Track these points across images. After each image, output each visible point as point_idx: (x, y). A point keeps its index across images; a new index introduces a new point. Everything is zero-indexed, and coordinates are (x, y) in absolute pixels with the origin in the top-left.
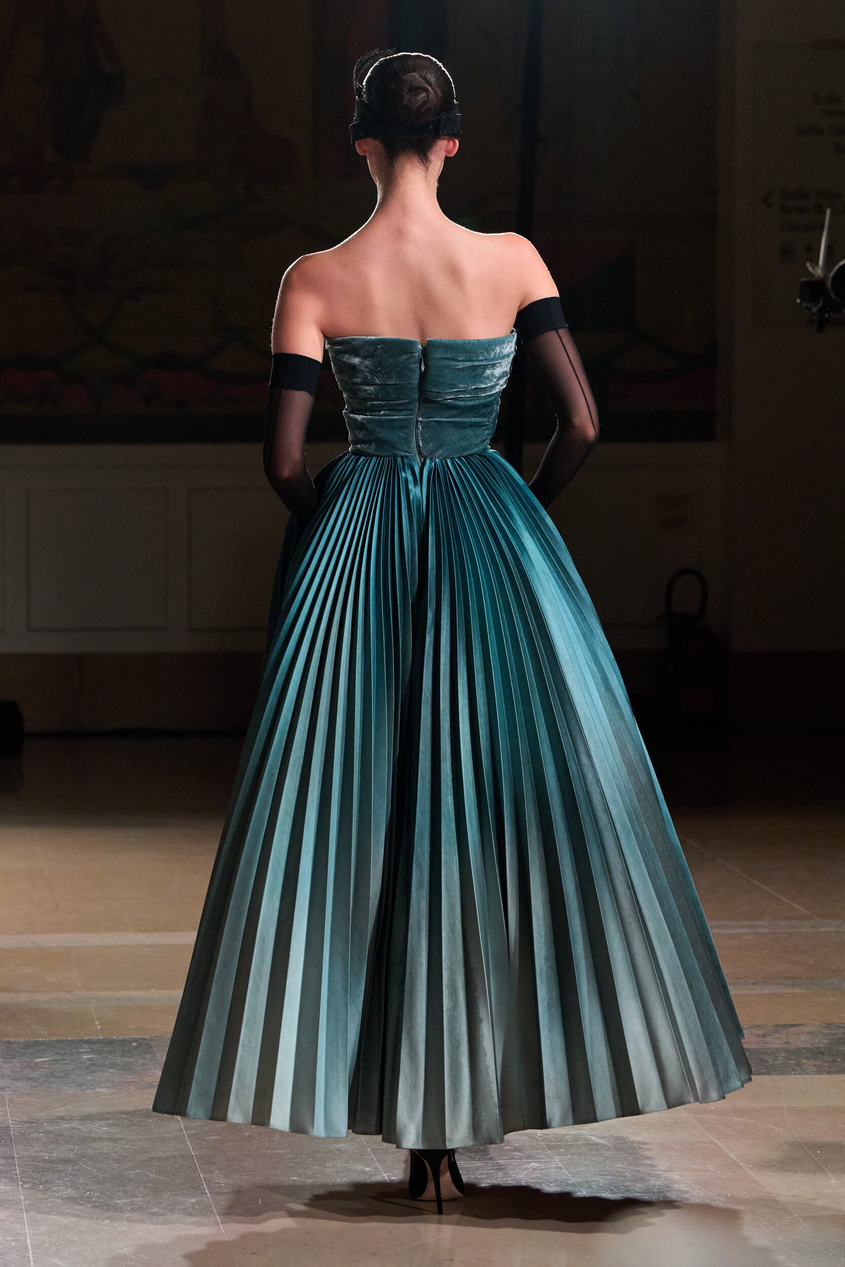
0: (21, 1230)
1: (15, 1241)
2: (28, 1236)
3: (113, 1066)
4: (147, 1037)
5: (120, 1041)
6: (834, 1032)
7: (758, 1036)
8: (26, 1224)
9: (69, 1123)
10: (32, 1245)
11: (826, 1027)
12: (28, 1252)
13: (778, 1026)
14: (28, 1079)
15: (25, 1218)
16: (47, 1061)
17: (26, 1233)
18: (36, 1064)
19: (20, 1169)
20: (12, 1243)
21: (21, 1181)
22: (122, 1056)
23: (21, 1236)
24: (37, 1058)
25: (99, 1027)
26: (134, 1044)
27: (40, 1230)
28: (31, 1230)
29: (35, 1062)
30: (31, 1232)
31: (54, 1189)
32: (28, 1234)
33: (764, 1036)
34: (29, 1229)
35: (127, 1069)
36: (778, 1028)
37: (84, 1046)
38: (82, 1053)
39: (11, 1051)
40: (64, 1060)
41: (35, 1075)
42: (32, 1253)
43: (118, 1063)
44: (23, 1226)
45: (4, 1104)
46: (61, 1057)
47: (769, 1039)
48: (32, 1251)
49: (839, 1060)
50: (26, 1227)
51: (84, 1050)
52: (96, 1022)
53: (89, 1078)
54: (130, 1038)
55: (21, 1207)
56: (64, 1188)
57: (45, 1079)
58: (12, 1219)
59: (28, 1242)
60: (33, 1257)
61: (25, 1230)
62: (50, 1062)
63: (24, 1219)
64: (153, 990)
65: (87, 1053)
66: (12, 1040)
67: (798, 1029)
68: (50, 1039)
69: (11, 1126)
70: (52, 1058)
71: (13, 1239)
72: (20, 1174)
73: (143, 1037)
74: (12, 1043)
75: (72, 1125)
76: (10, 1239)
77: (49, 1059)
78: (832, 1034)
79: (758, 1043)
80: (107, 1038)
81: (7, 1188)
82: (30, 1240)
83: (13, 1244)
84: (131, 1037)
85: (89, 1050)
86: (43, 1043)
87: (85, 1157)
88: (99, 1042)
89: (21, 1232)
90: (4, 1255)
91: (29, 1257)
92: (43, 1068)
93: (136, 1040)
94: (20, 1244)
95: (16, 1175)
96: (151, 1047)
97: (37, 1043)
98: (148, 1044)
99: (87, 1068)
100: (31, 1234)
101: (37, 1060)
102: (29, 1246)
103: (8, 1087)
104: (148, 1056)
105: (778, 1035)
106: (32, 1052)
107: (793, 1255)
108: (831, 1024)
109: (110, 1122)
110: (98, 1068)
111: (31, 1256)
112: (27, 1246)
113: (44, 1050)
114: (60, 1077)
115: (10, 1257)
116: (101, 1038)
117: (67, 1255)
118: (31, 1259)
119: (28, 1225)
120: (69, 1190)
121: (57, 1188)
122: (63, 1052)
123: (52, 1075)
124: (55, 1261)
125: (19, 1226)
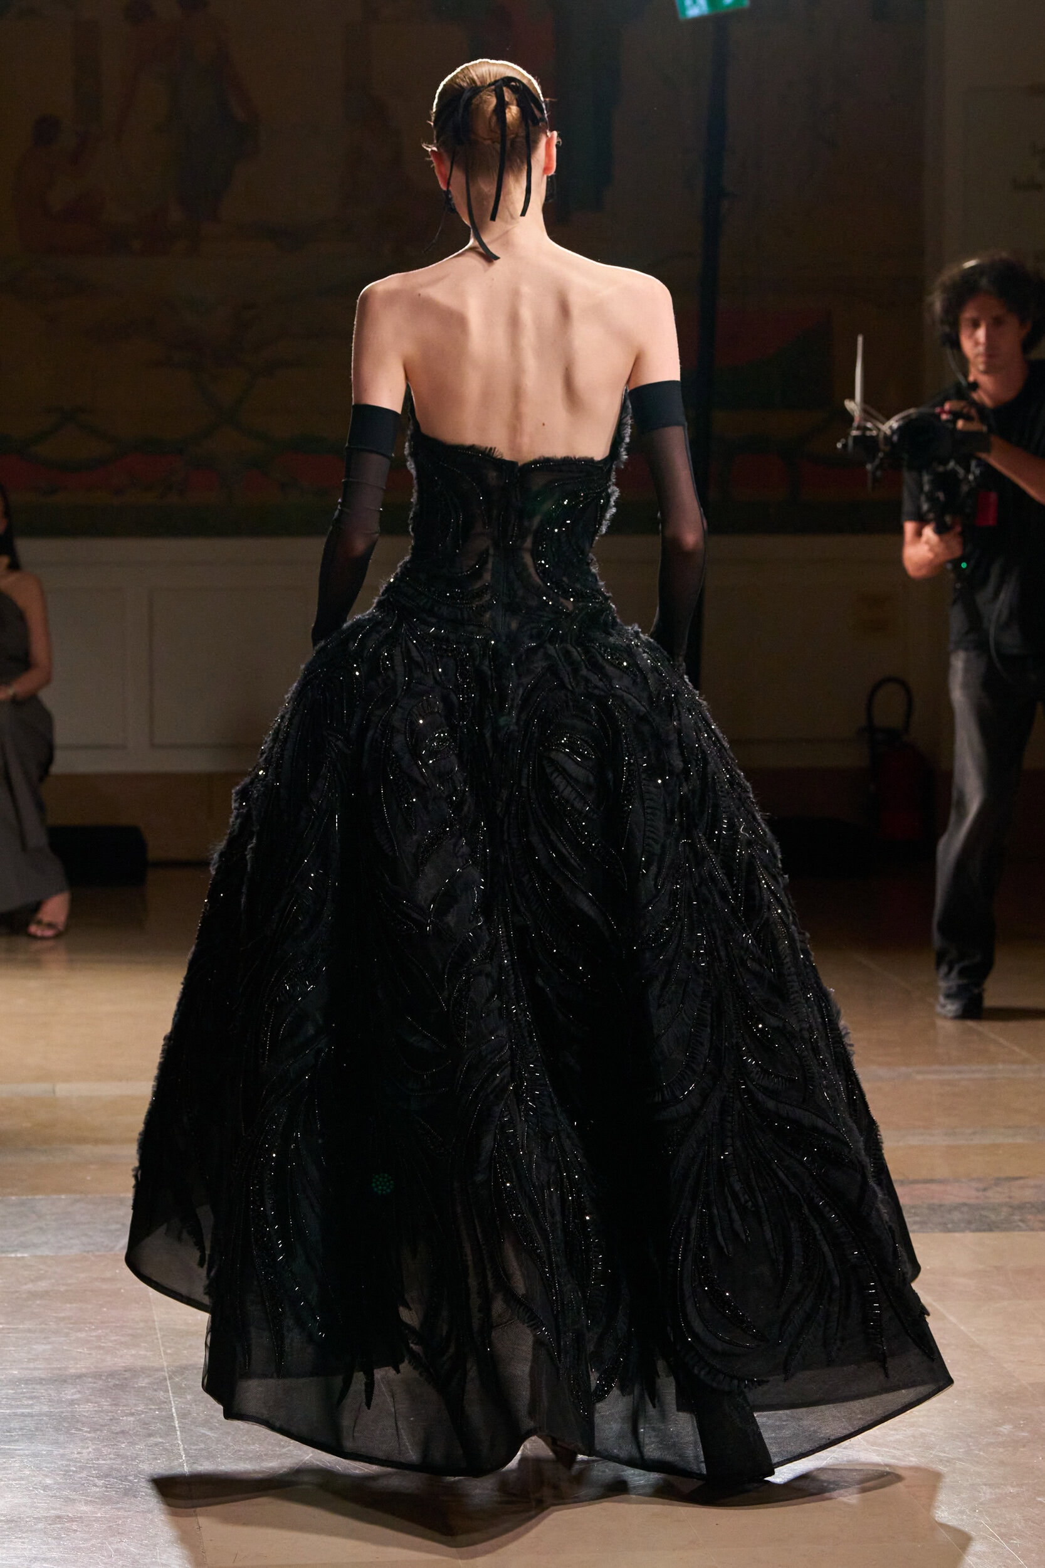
0: (164, 1398)
2: (173, 1405)
7: (977, 1190)
8: (170, 1392)
10: (177, 1415)
12: (173, 1421)
13: (998, 1179)
15: (169, 1385)
17: (170, 1401)
19: (162, 1333)
20: (155, 1411)
21: (163, 1345)
27: (186, 1398)
28: (176, 1399)
30: (177, 1400)
32: (172, 1402)
33: (985, 1190)
34: (174, 1397)
36: (998, 1181)
42: (178, 1423)
47: (989, 1193)
48: (178, 1420)
50: (171, 1394)
55: (163, 1373)
58: (155, 1387)
59: (174, 1410)
60: (179, 1427)
61: (170, 1398)
63: (167, 1386)
67: (1021, 1182)
71: (157, 1407)
72: (162, 1338)
76: (153, 1407)
79: (977, 1198)
82: (175, 1408)
83: (157, 1412)
89: (165, 1400)
90: (147, 1424)
91: (175, 1427)
94: (163, 1413)
95: (157, 1339)
100: (176, 1402)
105: (999, 1189)
107: (1020, 1424)
111: (177, 1426)
115: (155, 1427)
117: (217, 1425)
118: (178, 1429)
119: (173, 1393)
124: (204, 1431)
125: (162, 1393)
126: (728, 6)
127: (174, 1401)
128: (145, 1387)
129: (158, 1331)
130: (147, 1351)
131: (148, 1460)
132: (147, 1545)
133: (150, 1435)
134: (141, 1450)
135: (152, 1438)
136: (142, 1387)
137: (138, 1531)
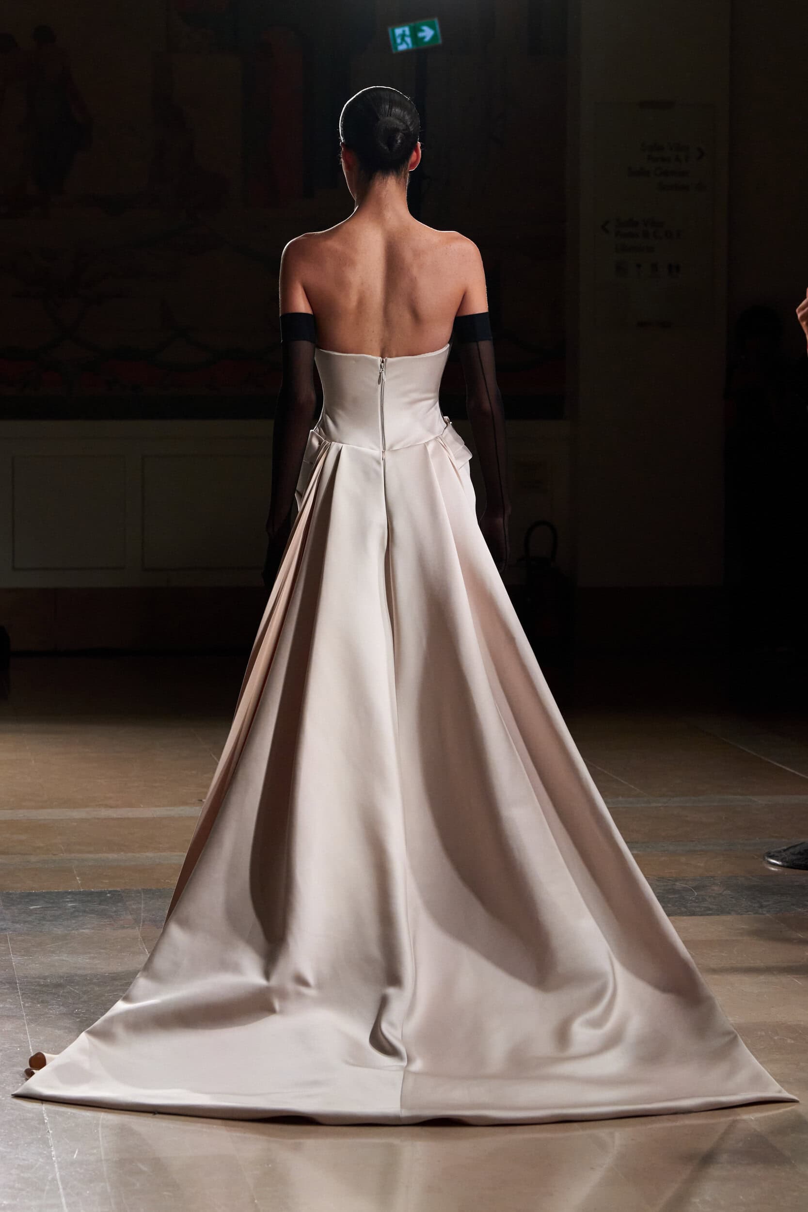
0: (24, 1039)
1: (19, 1047)
2: (30, 1044)
3: (93, 911)
4: (118, 889)
5: (97, 892)
6: (665, 884)
8: (28, 1034)
9: (59, 956)
11: (658, 880)
14: (25, 922)
15: (27, 1028)
16: (39, 908)
17: (28, 1041)
18: (31, 910)
19: (22, 992)
21: (23, 1001)
22: (100, 904)
23: (25, 1043)
24: (32, 905)
25: (80, 882)
26: (108, 895)
27: (39, 1039)
28: (32, 1039)
29: (30, 909)
31: (50, 1007)
32: (30, 1042)
34: (31, 1038)
35: (102, 914)
37: (69, 897)
38: (68, 902)
39: (10, 900)
40: (54, 907)
41: (30, 919)
43: (96, 910)
44: (26, 1036)
45: (6, 942)
46: (50, 905)
49: (669, 905)
50: (29, 1036)
51: (68, 900)
52: (78, 878)
53: (74, 921)
54: (104, 890)
55: (23, 1021)
56: (57, 1007)
57: (38, 922)
58: (18, 1031)
59: (30, 1048)
61: (28, 1039)
62: (41, 909)
64: (122, 853)
65: (71, 902)
66: (10, 892)
68: (41, 891)
69: (12, 958)
70: (43, 906)
71: (18, 1045)
72: (22, 995)
73: (115, 889)
74: (11, 894)
75: (61, 958)
76: (15, 1046)
77: (41, 906)
78: (664, 886)
80: (87, 890)
81: (12, 1006)
82: (32, 1046)
83: (19, 1049)
84: (106, 889)
85: (72, 899)
86: (36, 894)
87: (73, 982)
88: (80, 893)
89: (24, 1040)
90: (11, 1058)
92: (36, 914)
93: (110, 892)
94: (23, 1050)
95: (19, 996)
96: (122, 897)
97: (30, 894)
98: (119, 895)
99: (72, 913)
100: (33, 1042)
101: (32, 908)
102: (31, 1051)
103: (9, 929)
104: (120, 904)
106: (28, 902)
108: (663, 878)
109: (92, 955)
110: (81, 914)
112: (30, 1050)
113: (36, 899)
114: (50, 921)
116: (82, 890)
119: (30, 1035)
120: (62, 1008)
121: (51, 1006)
122: (52, 901)
123: (44, 919)
125: (22, 1035)
126: (426, 43)
127: (31, 1041)
128: (10, 1031)
129: (19, 990)
130: (11, 1005)
131: (12, 1084)
132: (11, 1145)
133: (13, 1066)
134: (7, 1077)
135: (15, 1068)
136: (8, 1031)
137: (5, 1135)
